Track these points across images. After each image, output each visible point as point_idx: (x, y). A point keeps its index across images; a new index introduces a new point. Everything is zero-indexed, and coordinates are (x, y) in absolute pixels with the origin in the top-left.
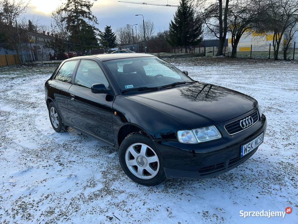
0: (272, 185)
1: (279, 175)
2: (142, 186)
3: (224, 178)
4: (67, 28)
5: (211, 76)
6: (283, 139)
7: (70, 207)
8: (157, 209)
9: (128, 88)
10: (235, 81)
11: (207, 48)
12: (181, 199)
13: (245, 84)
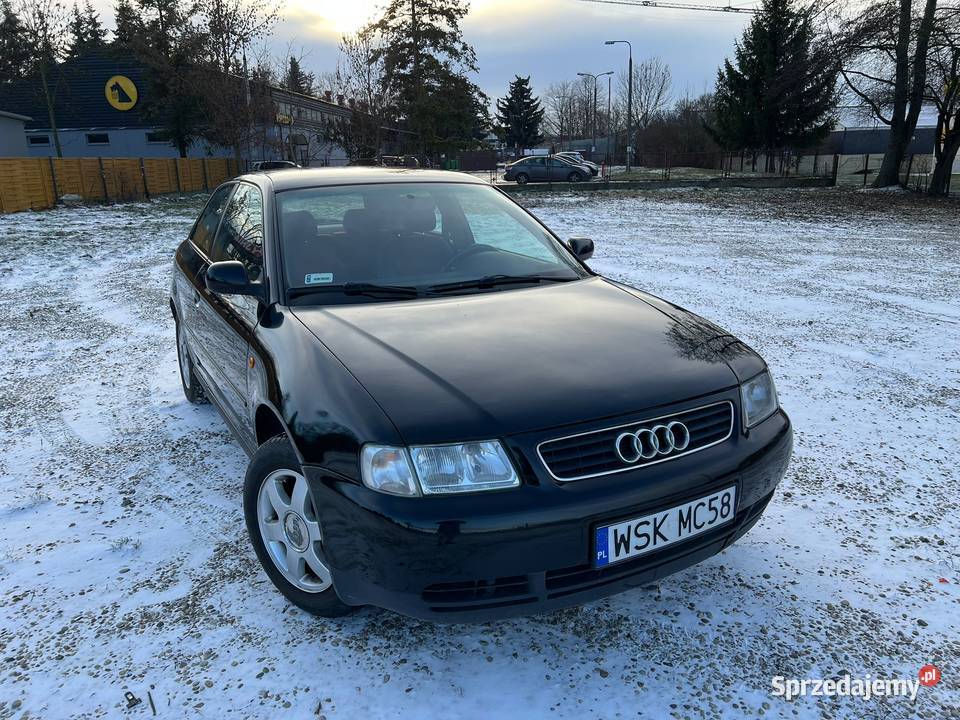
0: (740, 689)
1: (795, 655)
2: (300, 611)
3: (586, 632)
4: (384, 82)
5: (808, 257)
6: (912, 517)
7: (53, 643)
8: (290, 699)
9: (312, 281)
10: (882, 283)
11: (843, 159)
12: (387, 678)
13: (915, 295)
